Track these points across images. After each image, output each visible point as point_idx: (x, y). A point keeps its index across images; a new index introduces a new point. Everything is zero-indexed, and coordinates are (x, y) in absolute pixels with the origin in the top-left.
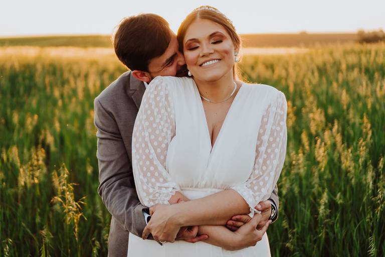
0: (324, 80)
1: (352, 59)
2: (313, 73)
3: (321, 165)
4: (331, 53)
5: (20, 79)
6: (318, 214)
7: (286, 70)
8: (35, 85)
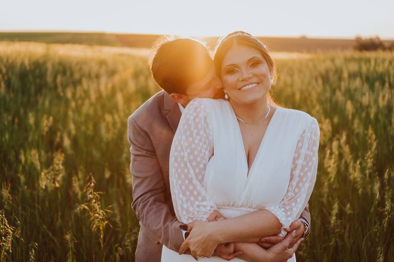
0: (328, 88)
1: (354, 67)
2: (317, 80)
3: (330, 175)
4: (333, 60)
5: (31, 78)
6: (329, 223)
7: (292, 76)
8: (46, 84)
